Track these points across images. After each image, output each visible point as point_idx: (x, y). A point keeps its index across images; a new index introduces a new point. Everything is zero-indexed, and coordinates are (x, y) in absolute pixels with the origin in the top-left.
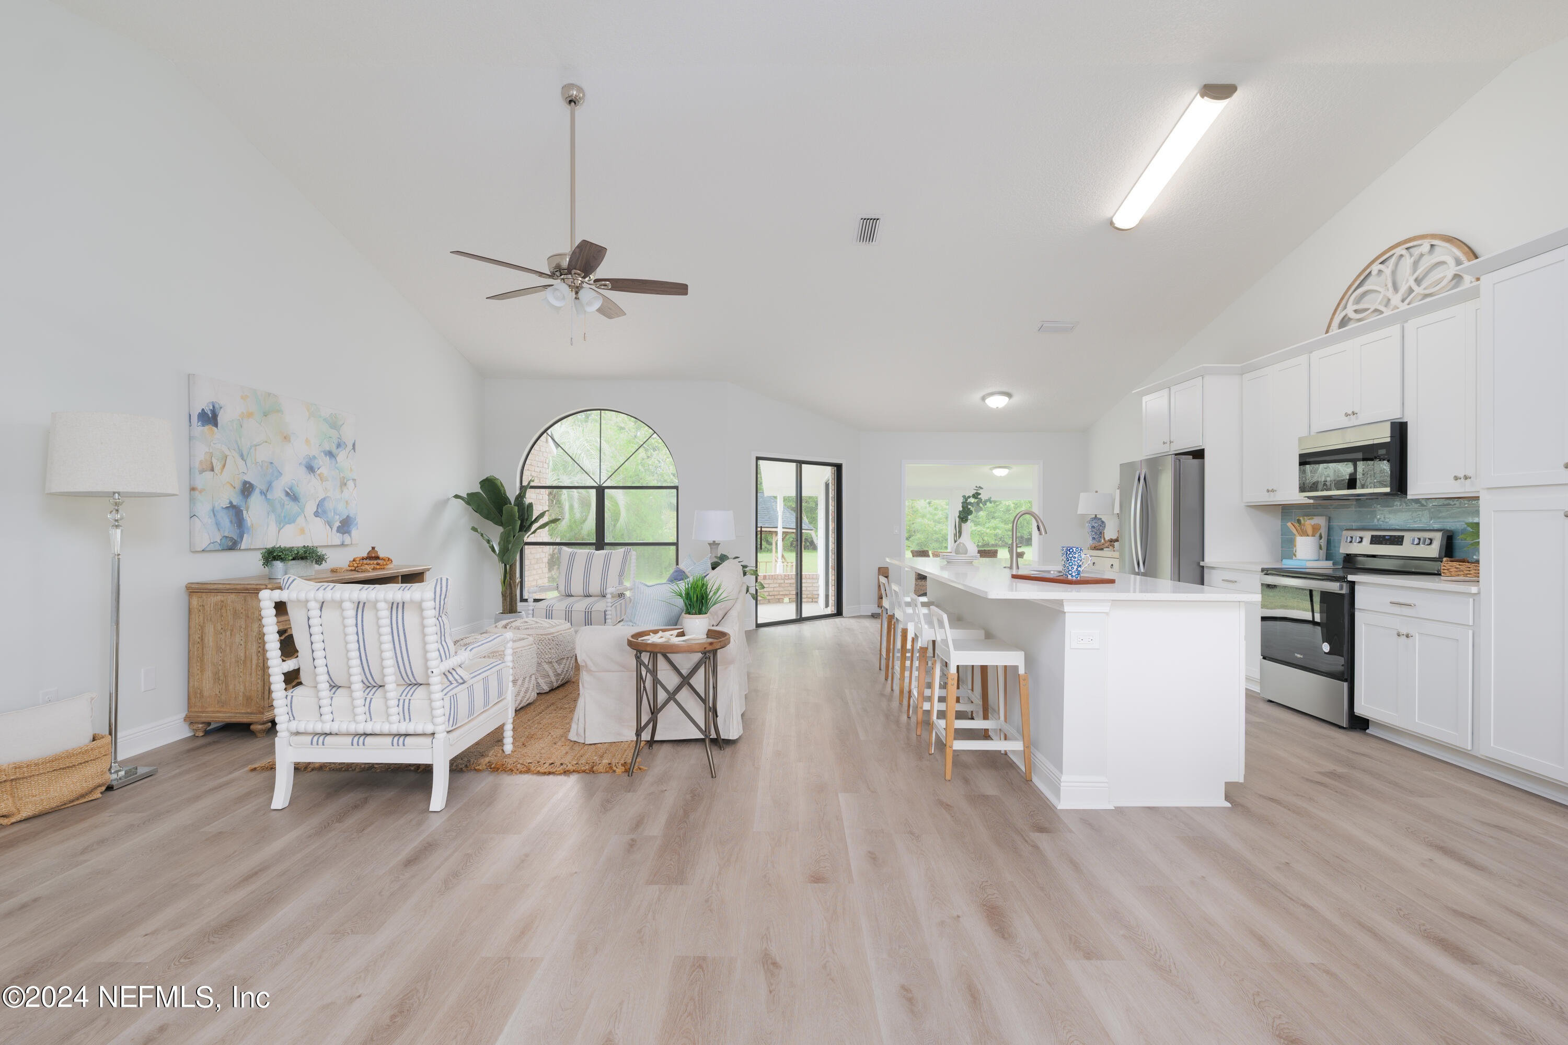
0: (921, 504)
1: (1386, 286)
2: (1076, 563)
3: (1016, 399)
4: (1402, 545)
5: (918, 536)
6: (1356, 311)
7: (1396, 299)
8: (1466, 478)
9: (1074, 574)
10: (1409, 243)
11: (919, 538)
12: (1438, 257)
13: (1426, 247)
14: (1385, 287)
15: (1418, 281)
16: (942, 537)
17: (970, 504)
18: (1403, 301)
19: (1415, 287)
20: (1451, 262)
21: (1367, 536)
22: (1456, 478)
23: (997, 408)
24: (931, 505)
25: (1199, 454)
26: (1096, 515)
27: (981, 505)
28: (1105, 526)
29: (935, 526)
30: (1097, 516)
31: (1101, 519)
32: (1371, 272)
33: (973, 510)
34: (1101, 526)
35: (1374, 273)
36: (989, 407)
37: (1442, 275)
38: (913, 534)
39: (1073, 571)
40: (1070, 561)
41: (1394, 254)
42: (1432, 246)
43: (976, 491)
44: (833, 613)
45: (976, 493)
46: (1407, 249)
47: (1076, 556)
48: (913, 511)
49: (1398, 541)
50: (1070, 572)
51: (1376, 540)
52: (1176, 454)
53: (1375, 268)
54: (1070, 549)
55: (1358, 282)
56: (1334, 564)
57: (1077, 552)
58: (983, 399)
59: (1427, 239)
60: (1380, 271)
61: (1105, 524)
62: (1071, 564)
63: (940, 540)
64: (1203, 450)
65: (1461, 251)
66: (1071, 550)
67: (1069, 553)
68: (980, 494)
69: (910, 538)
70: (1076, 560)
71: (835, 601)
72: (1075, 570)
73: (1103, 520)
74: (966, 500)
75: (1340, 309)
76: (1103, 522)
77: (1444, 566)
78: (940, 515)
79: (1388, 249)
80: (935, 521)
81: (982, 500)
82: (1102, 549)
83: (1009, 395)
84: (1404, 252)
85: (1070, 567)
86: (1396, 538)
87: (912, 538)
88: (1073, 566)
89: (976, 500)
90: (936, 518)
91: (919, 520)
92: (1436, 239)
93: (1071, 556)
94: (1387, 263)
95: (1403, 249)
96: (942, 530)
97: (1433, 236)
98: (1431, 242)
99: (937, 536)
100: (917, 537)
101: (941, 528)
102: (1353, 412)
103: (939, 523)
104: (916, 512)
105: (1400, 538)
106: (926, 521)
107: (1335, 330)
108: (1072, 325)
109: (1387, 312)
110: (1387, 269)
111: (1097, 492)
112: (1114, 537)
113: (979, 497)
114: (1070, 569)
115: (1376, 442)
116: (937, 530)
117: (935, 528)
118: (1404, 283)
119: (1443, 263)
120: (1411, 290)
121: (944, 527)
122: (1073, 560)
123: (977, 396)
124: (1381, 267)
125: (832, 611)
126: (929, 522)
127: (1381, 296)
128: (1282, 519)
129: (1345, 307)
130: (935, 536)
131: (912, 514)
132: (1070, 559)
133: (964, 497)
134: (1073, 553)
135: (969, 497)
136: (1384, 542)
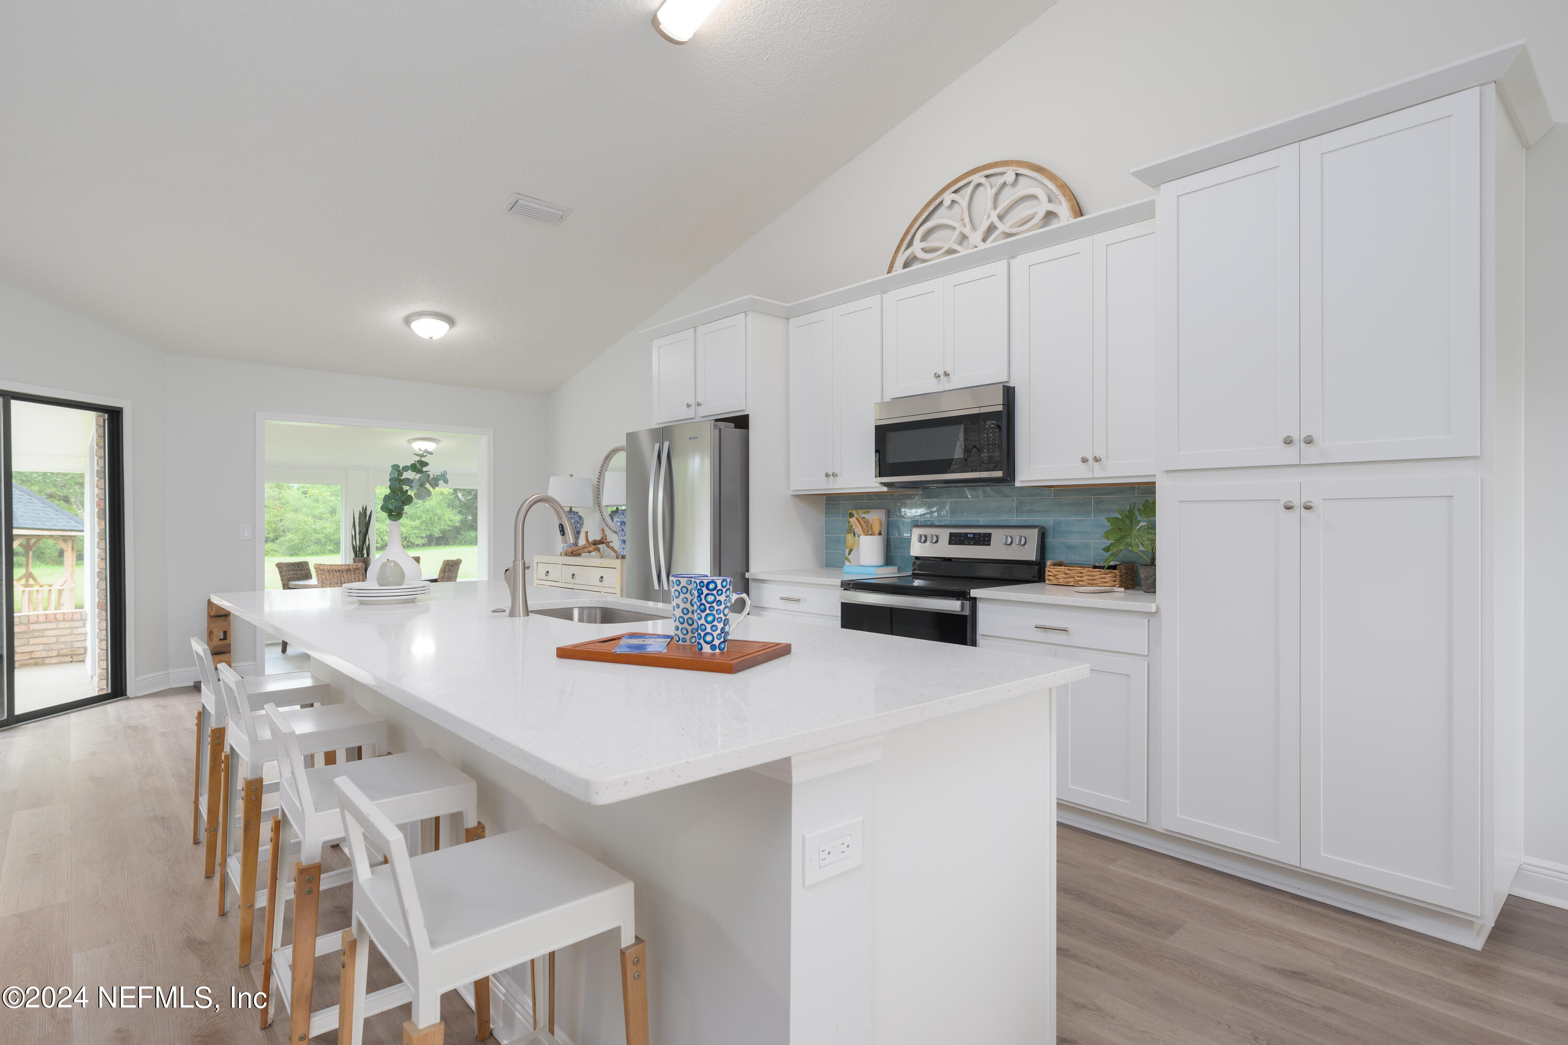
0: (293, 491)
1: (963, 220)
2: (722, 615)
3: (463, 328)
4: (989, 545)
5: (289, 536)
6: (924, 250)
7: (975, 238)
8: (1097, 460)
9: (716, 642)
10: (989, 169)
11: (290, 539)
12: (1026, 187)
13: (1010, 177)
14: (961, 223)
15: (1001, 217)
16: (325, 537)
17: (408, 481)
18: (984, 240)
19: (997, 223)
20: (1043, 197)
21: (945, 534)
22: (1084, 460)
23: (431, 338)
24: (308, 495)
25: (742, 422)
26: (571, 508)
27: (428, 486)
28: (583, 523)
29: (314, 524)
30: (573, 509)
31: (577, 513)
32: (942, 202)
33: (412, 495)
34: (578, 522)
35: (947, 203)
36: (420, 337)
37: (1031, 212)
38: (281, 533)
39: (715, 634)
40: (708, 611)
41: (971, 182)
42: (1017, 174)
43: (419, 458)
44: (104, 692)
45: (418, 461)
46: (987, 177)
47: (722, 598)
48: (281, 503)
49: (984, 540)
50: (709, 638)
51: (955, 539)
52: (716, 420)
53: (948, 197)
54: (708, 584)
55: (926, 213)
56: (899, 571)
57: (724, 590)
58: (408, 320)
59: (1012, 166)
60: (953, 202)
61: (583, 521)
62: (710, 618)
63: (323, 541)
64: (748, 416)
65: (1054, 183)
66: (712, 586)
67: (705, 591)
68: (426, 464)
69: (276, 539)
70: (722, 607)
71: (107, 669)
72: (719, 631)
73: (580, 514)
74: (400, 474)
75: (904, 245)
76: (580, 517)
77: (1049, 571)
78: (321, 509)
79: (964, 174)
80: (314, 517)
81: (429, 476)
82: (579, 555)
83: (451, 321)
84: (983, 180)
85: (708, 626)
86: (982, 536)
87: (281, 539)
88: (715, 623)
89: (419, 476)
90: (317, 512)
91: (290, 516)
92: (1022, 168)
93: (710, 598)
94: (961, 193)
95: (981, 177)
96: (325, 528)
97: (1020, 163)
98: (1016, 170)
99: (317, 536)
100: (287, 538)
101: (324, 525)
102: (945, 372)
103: (321, 519)
104: (285, 504)
105: (987, 536)
106: (300, 517)
107: (898, 270)
108: (561, 213)
109: (963, 251)
110: (963, 199)
111: (572, 475)
112: (598, 538)
113: (425, 469)
114: (709, 630)
115: (983, 410)
116: (318, 528)
117: (314, 526)
118: (985, 218)
119: (1033, 197)
120: (991, 228)
121: (328, 524)
122: (716, 608)
123: (397, 315)
124: (955, 197)
125: (101, 689)
126: (306, 519)
127: (957, 233)
128: (826, 513)
129: (910, 244)
130: (314, 537)
131: (280, 507)
132: (708, 606)
133: (395, 467)
134: (715, 592)
135: (406, 469)
136: (966, 542)
